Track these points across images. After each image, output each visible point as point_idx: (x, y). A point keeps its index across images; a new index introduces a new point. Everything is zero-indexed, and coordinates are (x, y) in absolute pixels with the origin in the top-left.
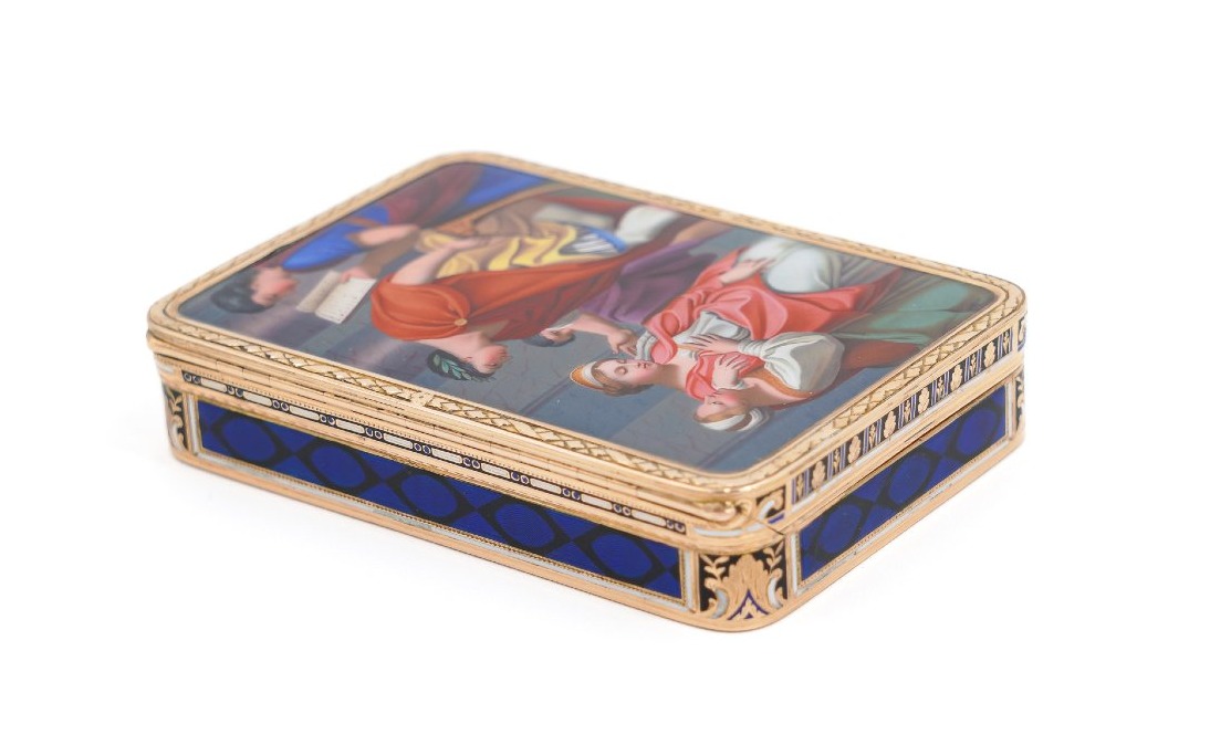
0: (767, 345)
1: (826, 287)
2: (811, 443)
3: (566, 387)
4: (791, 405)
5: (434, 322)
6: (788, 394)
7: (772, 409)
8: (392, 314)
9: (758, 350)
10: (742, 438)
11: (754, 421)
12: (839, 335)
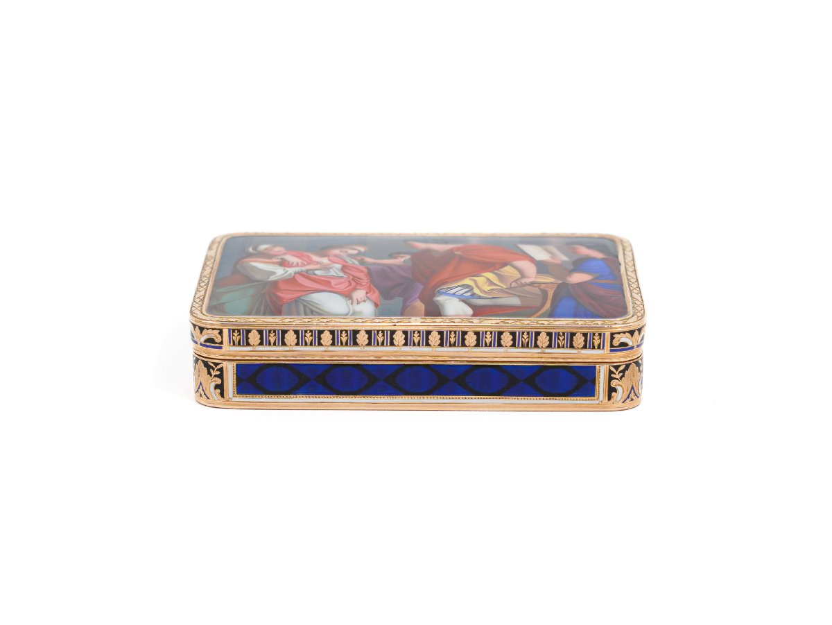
0: (291, 272)
1: (303, 298)
4: (243, 258)
5: (470, 251)
6: (252, 260)
7: (250, 255)
9: (294, 270)
11: (251, 250)
12: (263, 282)
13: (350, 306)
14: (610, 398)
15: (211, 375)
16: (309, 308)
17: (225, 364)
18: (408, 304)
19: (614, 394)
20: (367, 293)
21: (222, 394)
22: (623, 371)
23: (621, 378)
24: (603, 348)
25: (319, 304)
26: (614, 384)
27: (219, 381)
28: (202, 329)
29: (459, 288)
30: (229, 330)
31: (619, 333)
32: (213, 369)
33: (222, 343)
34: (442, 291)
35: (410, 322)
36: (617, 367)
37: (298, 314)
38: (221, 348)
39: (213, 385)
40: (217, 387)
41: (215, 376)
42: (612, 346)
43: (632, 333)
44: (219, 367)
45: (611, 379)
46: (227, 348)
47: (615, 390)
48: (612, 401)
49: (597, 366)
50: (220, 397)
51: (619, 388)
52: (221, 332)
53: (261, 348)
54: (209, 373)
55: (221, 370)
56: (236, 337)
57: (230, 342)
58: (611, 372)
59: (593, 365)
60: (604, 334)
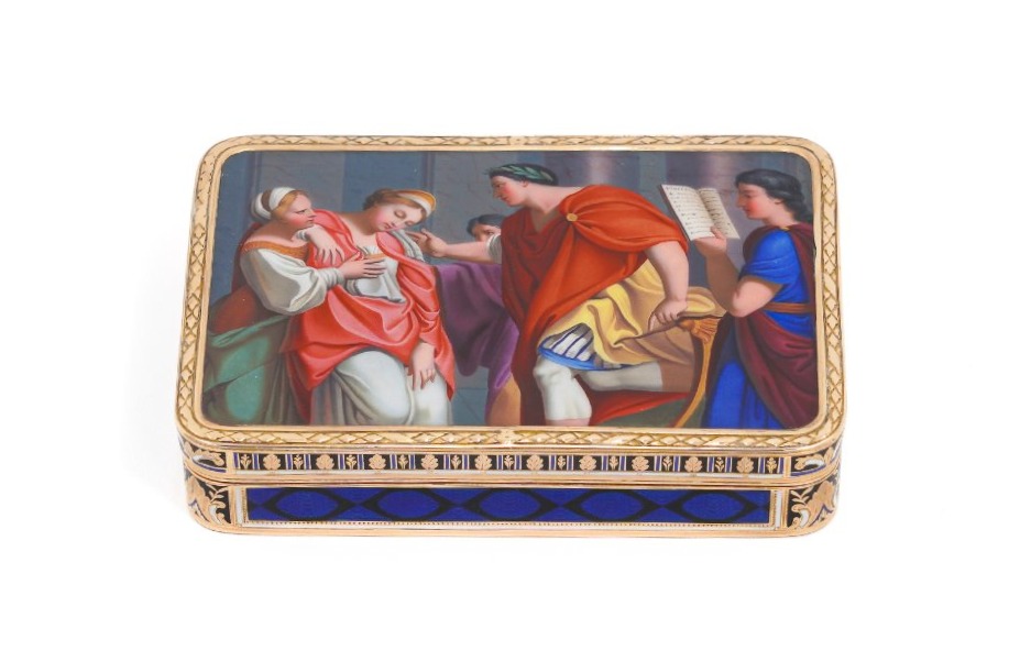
0: (322, 284)
1: (341, 370)
2: (201, 203)
3: (426, 185)
4: (249, 234)
5: (591, 211)
6: (261, 242)
7: (259, 225)
8: (634, 208)
9: (325, 276)
10: (254, 189)
11: (260, 207)
12: (281, 318)
13: (411, 391)
14: (790, 523)
15: (211, 498)
16: (352, 402)
17: (230, 489)
18: (495, 387)
19: (796, 519)
20: (436, 354)
21: (228, 519)
22: (810, 495)
23: (807, 502)
24: (781, 472)
25: (365, 389)
26: (795, 509)
27: (223, 506)
28: (195, 448)
29: (572, 337)
30: (235, 455)
31: (804, 456)
32: (214, 492)
33: (225, 466)
34: (545, 346)
35: (498, 443)
36: (800, 492)
37: (335, 423)
38: (224, 471)
39: (214, 508)
40: (219, 511)
41: (217, 499)
42: (793, 469)
43: (823, 453)
44: (221, 491)
45: (791, 503)
46: (232, 472)
47: (798, 515)
48: (793, 527)
49: (772, 490)
50: (225, 522)
51: (804, 513)
52: (223, 456)
53: (282, 472)
54: (207, 495)
55: (226, 493)
56: (245, 461)
57: (237, 466)
58: (791, 497)
59: (766, 489)
60: (782, 459)
